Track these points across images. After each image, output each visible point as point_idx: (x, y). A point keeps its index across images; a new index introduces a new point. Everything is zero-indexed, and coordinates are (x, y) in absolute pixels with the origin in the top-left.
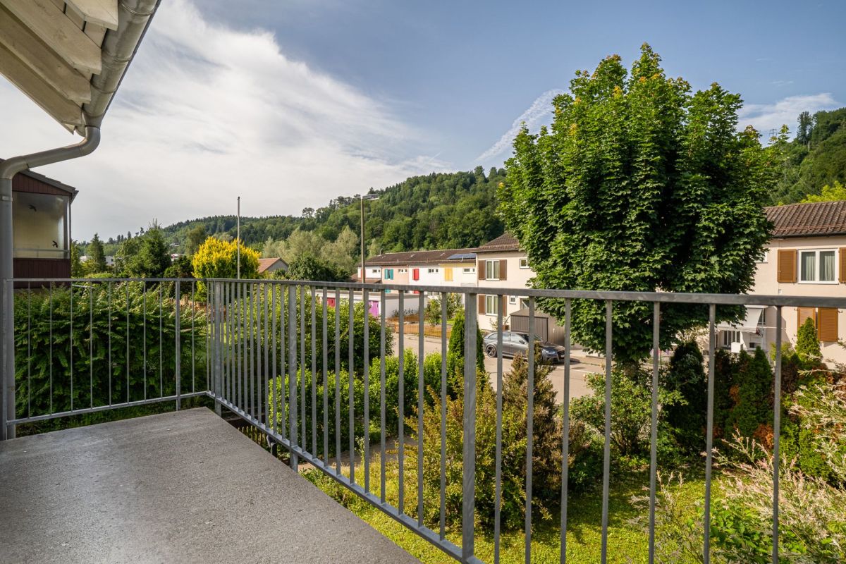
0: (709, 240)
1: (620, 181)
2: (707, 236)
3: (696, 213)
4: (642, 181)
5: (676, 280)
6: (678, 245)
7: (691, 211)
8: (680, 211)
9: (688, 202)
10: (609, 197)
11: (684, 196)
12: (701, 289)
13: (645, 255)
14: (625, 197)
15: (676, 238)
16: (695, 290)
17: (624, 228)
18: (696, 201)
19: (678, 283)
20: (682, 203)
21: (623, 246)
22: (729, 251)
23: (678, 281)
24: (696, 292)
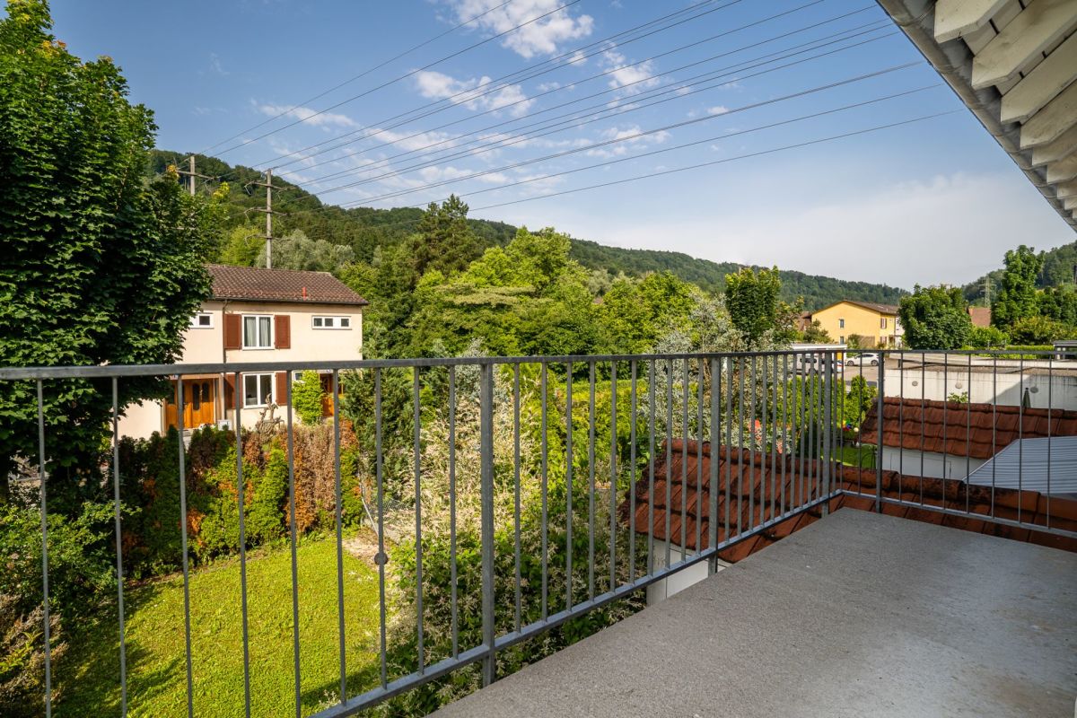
0: (162, 299)
1: (51, 194)
2: (162, 294)
3: (148, 262)
4: (85, 205)
5: (120, 349)
6: (120, 301)
7: (142, 260)
8: (129, 257)
9: (140, 246)
10: (30, 216)
11: (136, 238)
12: (152, 359)
13: (78, 313)
14: (56, 221)
15: (118, 292)
16: (146, 361)
17: (47, 269)
18: (149, 248)
19: (123, 353)
20: (133, 248)
21: (46, 298)
22: (179, 312)
23: (122, 350)
24: (148, 363)
